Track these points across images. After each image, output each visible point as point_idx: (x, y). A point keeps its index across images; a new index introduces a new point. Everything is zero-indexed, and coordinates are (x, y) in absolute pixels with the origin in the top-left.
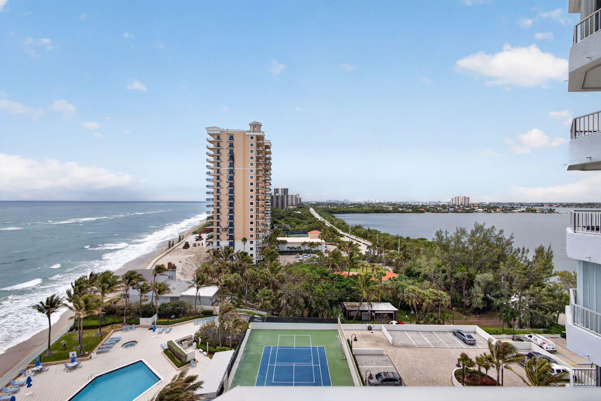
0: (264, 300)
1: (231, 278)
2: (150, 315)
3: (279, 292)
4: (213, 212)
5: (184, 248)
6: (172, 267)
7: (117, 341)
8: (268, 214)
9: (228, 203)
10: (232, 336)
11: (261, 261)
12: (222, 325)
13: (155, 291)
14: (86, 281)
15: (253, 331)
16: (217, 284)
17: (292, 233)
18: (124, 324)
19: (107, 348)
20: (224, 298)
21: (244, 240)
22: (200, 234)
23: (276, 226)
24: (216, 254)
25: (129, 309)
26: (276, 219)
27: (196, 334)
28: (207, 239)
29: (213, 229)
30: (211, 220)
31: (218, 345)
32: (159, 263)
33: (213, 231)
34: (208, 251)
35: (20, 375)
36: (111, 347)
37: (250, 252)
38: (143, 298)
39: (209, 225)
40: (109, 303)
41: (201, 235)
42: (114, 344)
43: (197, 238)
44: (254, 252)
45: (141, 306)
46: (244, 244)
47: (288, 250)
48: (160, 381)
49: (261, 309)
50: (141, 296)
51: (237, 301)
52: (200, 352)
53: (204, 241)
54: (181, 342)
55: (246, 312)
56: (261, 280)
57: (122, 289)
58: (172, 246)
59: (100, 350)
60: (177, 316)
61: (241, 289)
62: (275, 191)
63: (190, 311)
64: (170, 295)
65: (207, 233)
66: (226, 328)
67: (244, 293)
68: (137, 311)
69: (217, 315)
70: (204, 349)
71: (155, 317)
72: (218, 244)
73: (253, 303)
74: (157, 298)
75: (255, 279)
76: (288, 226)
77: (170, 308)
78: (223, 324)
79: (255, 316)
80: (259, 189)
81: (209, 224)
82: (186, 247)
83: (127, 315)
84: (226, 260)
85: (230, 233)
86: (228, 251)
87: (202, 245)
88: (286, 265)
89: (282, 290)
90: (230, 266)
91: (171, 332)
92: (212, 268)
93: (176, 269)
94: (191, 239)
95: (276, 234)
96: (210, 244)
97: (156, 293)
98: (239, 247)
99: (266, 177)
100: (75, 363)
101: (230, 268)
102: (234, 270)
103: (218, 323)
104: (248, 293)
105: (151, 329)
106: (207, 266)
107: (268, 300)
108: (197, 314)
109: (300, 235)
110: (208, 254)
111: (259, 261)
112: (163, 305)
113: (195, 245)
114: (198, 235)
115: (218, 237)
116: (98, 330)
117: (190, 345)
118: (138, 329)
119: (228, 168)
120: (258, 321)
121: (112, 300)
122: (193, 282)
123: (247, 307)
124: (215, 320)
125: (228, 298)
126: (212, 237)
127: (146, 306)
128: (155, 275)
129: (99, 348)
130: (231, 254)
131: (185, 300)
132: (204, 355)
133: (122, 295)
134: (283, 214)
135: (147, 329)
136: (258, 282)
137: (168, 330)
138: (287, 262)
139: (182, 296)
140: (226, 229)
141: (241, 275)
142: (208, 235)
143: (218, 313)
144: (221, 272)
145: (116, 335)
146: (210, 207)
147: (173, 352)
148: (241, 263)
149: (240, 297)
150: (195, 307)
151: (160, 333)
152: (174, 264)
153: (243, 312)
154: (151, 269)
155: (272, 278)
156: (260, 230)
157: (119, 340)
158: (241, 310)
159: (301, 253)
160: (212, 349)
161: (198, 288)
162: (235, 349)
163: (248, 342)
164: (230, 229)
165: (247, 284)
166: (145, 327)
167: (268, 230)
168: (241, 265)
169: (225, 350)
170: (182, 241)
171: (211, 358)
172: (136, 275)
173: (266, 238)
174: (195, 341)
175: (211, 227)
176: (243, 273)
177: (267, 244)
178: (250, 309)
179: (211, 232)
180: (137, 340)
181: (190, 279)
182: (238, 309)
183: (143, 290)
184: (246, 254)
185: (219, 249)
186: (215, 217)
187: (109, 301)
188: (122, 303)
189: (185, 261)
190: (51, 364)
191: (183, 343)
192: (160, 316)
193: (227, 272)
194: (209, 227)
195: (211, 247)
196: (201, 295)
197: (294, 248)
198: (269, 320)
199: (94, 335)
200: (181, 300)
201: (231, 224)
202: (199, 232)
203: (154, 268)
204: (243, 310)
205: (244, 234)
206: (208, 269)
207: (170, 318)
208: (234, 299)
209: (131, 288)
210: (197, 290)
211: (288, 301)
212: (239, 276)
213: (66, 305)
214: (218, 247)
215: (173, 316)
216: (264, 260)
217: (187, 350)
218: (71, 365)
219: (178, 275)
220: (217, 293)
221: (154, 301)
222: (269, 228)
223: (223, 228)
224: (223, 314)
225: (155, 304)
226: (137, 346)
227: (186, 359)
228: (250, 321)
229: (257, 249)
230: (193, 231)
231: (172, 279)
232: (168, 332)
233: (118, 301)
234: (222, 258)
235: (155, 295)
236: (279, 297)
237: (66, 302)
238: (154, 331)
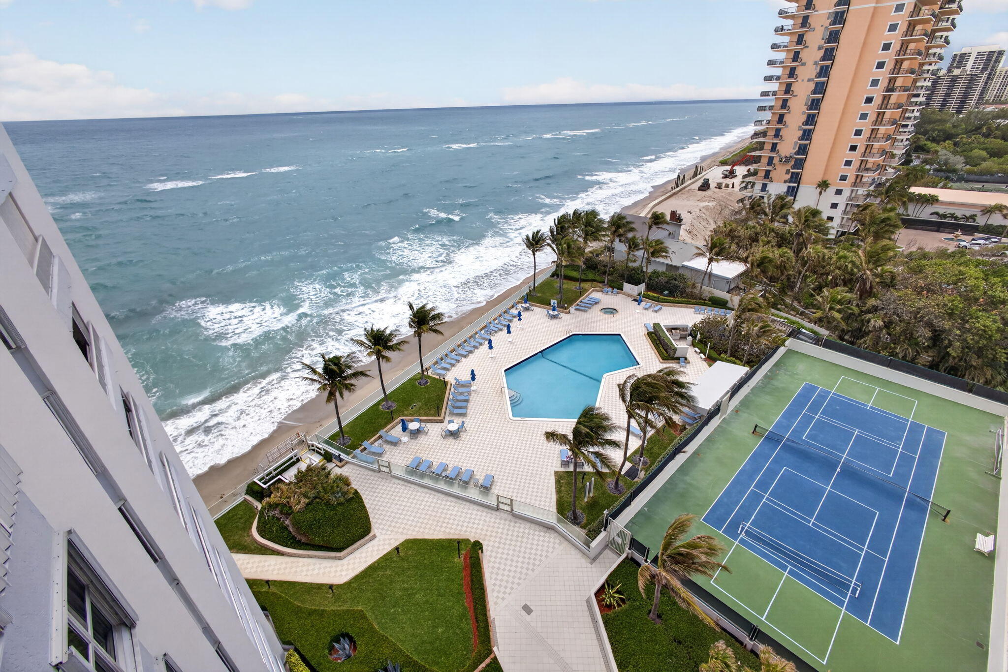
0: (831, 308)
1: (775, 254)
2: (637, 283)
3: (872, 302)
4: (769, 122)
5: (699, 190)
6: (676, 218)
7: (596, 303)
8: (906, 126)
9: (808, 100)
10: (751, 347)
11: (850, 233)
12: (738, 326)
13: (646, 250)
14: (569, 221)
15: (790, 352)
16: (745, 260)
17: (961, 179)
18: (605, 285)
19: (585, 307)
20: (752, 286)
21: (823, 185)
22: (733, 167)
23: (918, 157)
24: (755, 207)
25: (613, 267)
26: (928, 139)
27: (695, 326)
28: (744, 177)
29: (760, 157)
30: (761, 140)
31: (726, 352)
32: (659, 210)
33: (759, 162)
34: (742, 200)
35: (513, 307)
36: (590, 308)
37: (826, 212)
38: (631, 256)
39: (755, 150)
40: (591, 255)
41: (735, 168)
42: (593, 305)
43: (727, 173)
44: (837, 214)
45: (627, 267)
46: (820, 193)
47: (934, 219)
48: (638, 366)
49: (819, 321)
50: (629, 254)
51: (774, 296)
52: (696, 352)
53: (737, 181)
54: (671, 329)
55: (786, 318)
56: (837, 271)
57: (607, 239)
58: (682, 184)
59: (578, 307)
60: (671, 294)
61: (789, 279)
62: (953, 62)
63: (692, 292)
64: (668, 262)
65: (746, 165)
66: (743, 333)
67: (791, 287)
68: (621, 272)
69: (733, 310)
70: (703, 350)
71: (642, 287)
72: (764, 187)
73: (806, 308)
74: (649, 261)
75: (824, 267)
76: (958, 162)
77: (663, 280)
78: (740, 326)
79: (803, 330)
80: (902, 61)
81: (755, 146)
82: (704, 188)
83: (609, 275)
84: (772, 220)
85: (794, 167)
86: (781, 205)
87: (733, 187)
88: (911, 253)
89: (880, 300)
90: (777, 234)
91: (660, 312)
92: (742, 232)
93: (682, 223)
94: (715, 175)
95: (915, 177)
96: (749, 186)
97: (648, 254)
98: (806, 198)
99: (941, 20)
100: (556, 313)
101: (777, 237)
102: (782, 241)
103: (732, 322)
104: (800, 288)
105: (635, 300)
106: (734, 226)
107: (839, 311)
108: (701, 299)
109: (987, 185)
110: (741, 204)
111: (843, 233)
112: (654, 272)
113: (719, 186)
114: (729, 168)
115: (767, 175)
116: (578, 284)
117: (683, 338)
118: (620, 296)
119: (833, 10)
120: (806, 339)
121: (595, 251)
122: (704, 249)
123: (792, 312)
124: (728, 315)
125: (759, 287)
126: (755, 173)
127: (633, 269)
128: (650, 227)
129: (578, 305)
130: (785, 211)
131: (687, 274)
132: (701, 358)
133: (606, 247)
134: (954, 126)
135: (630, 299)
136: (828, 274)
137: (656, 308)
138: (917, 246)
139: (683, 266)
140: (787, 159)
141: (797, 252)
142: (747, 168)
143: (736, 308)
144: (757, 241)
145: (596, 295)
146: (765, 110)
147: (659, 338)
148: (801, 231)
149: (782, 291)
150: (701, 287)
151: (646, 309)
152: (680, 215)
153: (781, 317)
154: (645, 217)
155: (865, 273)
156: (869, 166)
157: (598, 302)
158: (777, 312)
159: (970, 230)
160: (715, 355)
161: (711, 260)
162: (751, 367)
163: (777, 365)
164: (797, 160)
165: (804, 272)
166: (629, 296)
167: (890, 167)
168: (799, 235)
169: (735, 363)
170: (699, 176)
171: (710, 366)
172: (625, 221)
173: (880, 185)
174: (690, 335)
175: (757, 153)
176: (800, 250)
177: (879, 200)
178: (795, 316)
179: (756, 162)
180: (617, 308)
181: (701, 243)
182: (773, 311)
183: (633, 245)
184: (815, 213)
185: (763, 197)
186: (771, 133)
187: (590, 252)
188: (605, 257)
189: (698, 213)
190: (536, 306)
191: (673, 331)
192: (649, 288)
193: (769, 242)
194: (753, 154)
195: (747, 193)
196: (714, 272)
197: (952, 216)
198: (828, 345)
199: (573, 288)
200: (680, 271)
201: (803, 150)
202: (733, 162)
203: (649, 216)
204: (782, 314)
205: (825, 174)
206: (735, 231)
207: (661, 293)
208: (770, 293)
209: (617, 240)
210: (709, 263)
211: (888, 325)
212: (791, 254)
213: (548, 245)
214: (763, 194)
215: (666, 292)
216: (856, 233)
217: (678, 343)
218: (551, 312)
219: (683, 233)
220: (741, 275)
221: (644, 264)
222: (895, 162)
223: (783, 155)
224: (743, 311)
225: (645, 269)
226: (616, 315)
227: (675, 353)
228: (789, 335)
229: (849, 207)
230: (721, 159)
231: (673, 238)
232: (656, 311)
233: (600, 254)
234: (766, 215)
235: (646, 256)
236: (869, 311)
237: (549, 241)
238: (639, 304)
